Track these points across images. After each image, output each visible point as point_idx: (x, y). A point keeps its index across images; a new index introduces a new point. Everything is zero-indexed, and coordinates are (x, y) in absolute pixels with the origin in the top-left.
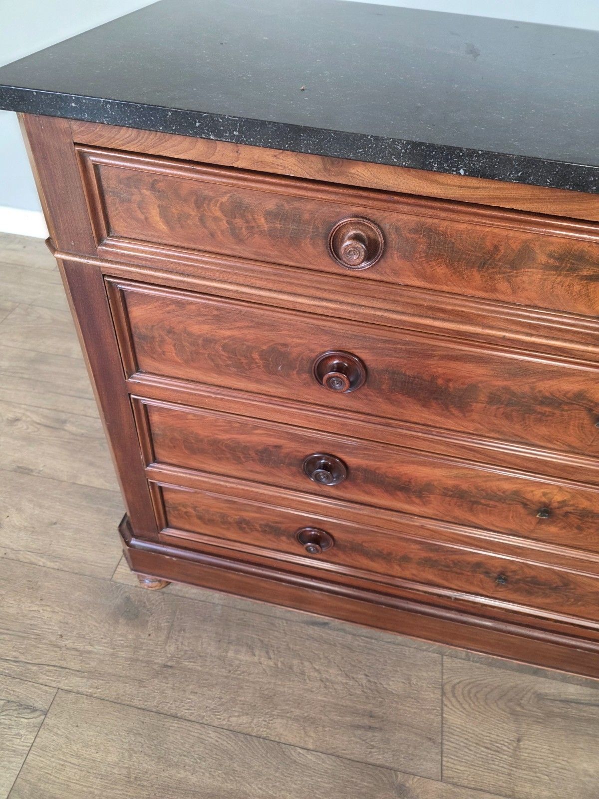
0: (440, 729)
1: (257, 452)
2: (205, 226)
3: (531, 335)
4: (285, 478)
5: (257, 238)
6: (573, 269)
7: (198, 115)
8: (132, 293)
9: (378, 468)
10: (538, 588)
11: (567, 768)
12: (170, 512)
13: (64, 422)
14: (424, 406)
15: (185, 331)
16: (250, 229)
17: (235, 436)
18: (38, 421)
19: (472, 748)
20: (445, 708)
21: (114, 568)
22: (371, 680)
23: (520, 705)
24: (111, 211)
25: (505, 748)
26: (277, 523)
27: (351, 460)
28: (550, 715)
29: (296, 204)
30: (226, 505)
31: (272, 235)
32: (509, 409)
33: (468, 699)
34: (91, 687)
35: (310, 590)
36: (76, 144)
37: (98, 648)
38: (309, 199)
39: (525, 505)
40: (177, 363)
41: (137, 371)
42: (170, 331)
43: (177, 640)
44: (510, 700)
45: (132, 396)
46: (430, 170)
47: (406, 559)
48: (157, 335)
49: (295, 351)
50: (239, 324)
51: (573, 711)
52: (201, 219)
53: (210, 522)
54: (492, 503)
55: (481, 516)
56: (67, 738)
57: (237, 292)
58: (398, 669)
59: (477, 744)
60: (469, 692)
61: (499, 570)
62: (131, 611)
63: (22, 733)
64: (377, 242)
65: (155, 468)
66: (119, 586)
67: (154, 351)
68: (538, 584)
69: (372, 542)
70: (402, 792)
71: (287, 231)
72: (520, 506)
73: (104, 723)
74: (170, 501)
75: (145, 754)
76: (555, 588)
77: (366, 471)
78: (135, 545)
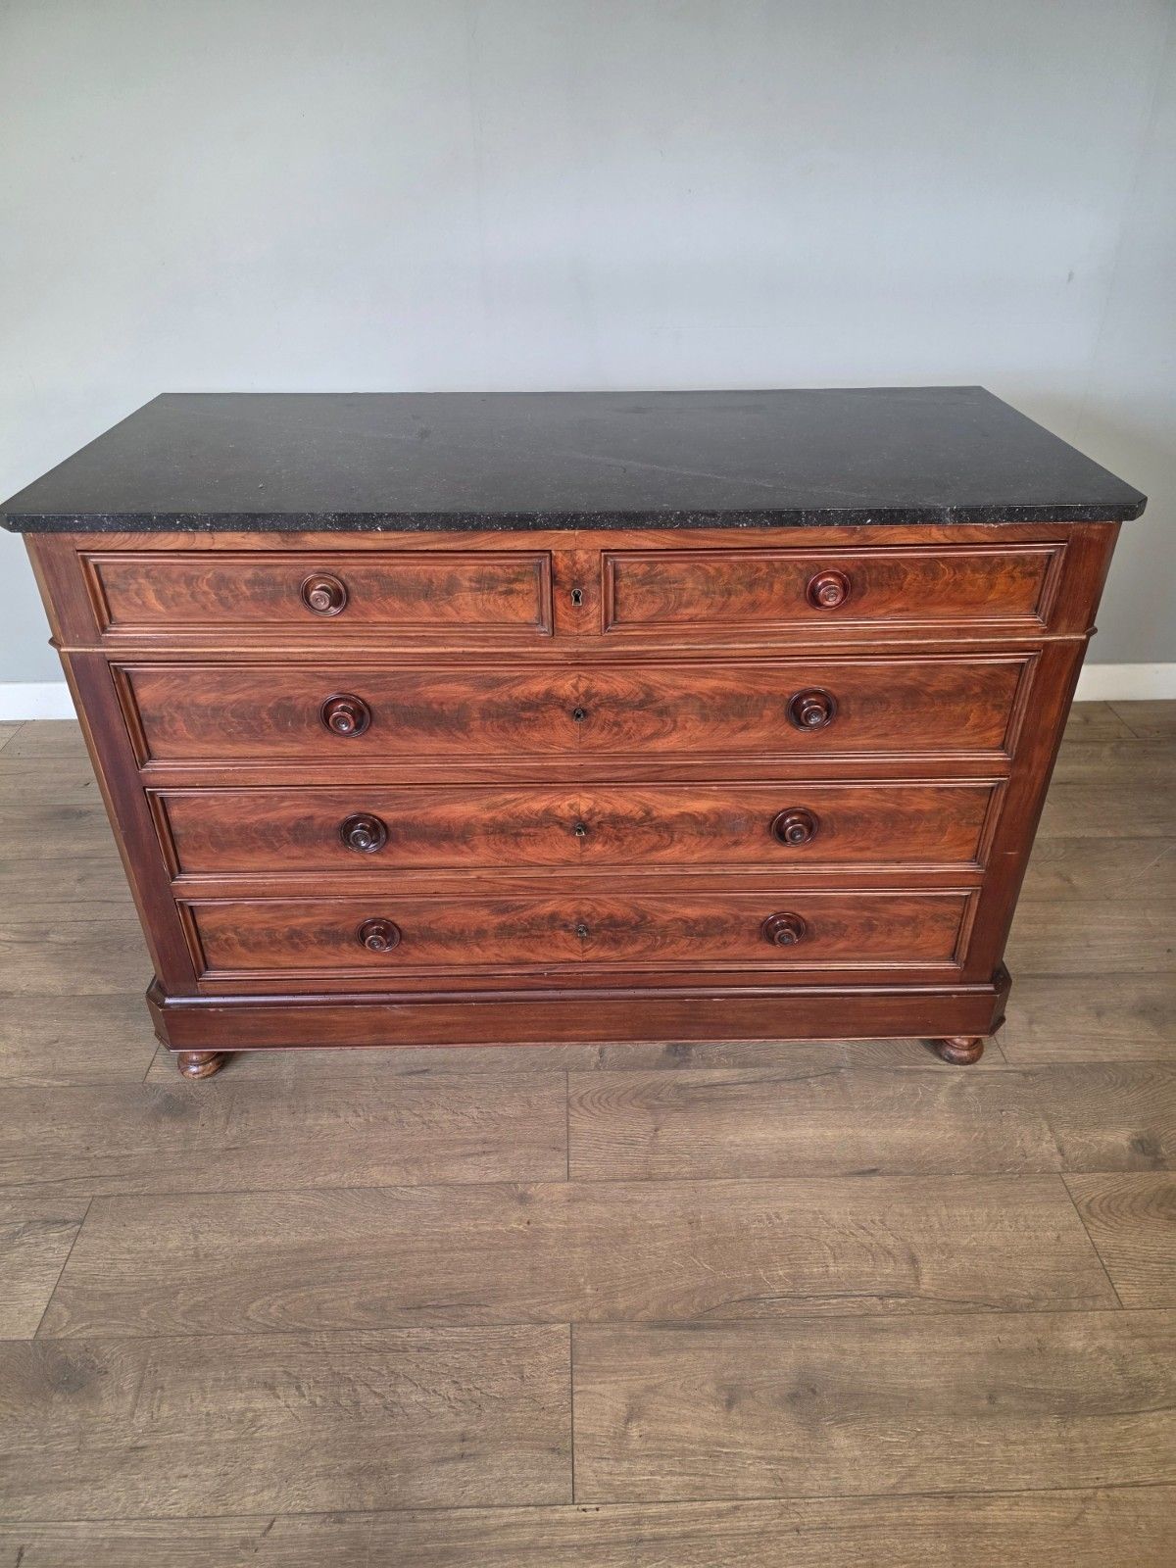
0: (566, 1138)
1: (289, 830)
2: (196, 601)
3: (483, 647)
4: (326, 856)
5: (242, 603)
6: (491, 588)
7: (177, 516)
8: (138, 673)
9: (415, 818)
10: (622, 931)
11: (710, 1143)
12: (207, 945)
14: (431, 735)
15: (193, 704)
16: (235, 597)
17: (262, 816)
19: (602, 1147)
20: (571, 1118)
21: (146, 1072)
22: (484, 1110)
23: (657, 1099)
24: (112, 602)
25: (640, 1140)
26: (332, 924)
27: (388, 816)
28: (694, 1100)
29: (269, 571)
30: (271, 915)
31: (254, 598)
32: (501, 721)
33: (597, 1105)
34: (136, 1187)
35: (388, 1007)
36: (78, 551)
38: (278, 565)
39: (561, 824)
40: (190, 740)
41: (150, 759)
42: (179, 707)
43: (239, 1123)
44: (647, 1097)
45: (148, 789)
46: (357, 530)
47: (481, 933)
48: (165, 714)
49: (300, 703)
50: (242, 686)
51: (720, 1093)
52: (193, 595)
53: (255, 947)
54: (531, 830)
55: (529, 849)
56: (112, 1238)
57: (233, 653)
58: (515, 1094)
59: (608, 1142)
60: (600, 1098)
61: (574, 918)
62: (177, 1107)
63: (54, 1246)
64: (339, 590)
65: (183, 880)
66: (155, 1088)
67: (164, 732)
68: (618, 926)
69: (439, 919)
70: (523, 1199)
71: (267, 592)
72: (556, 827)
73: (158, 1215)
74: (204, 928)
75: (214, 1231)
76: (636, 927)
77: (405, 824)
78: (169, 1005)
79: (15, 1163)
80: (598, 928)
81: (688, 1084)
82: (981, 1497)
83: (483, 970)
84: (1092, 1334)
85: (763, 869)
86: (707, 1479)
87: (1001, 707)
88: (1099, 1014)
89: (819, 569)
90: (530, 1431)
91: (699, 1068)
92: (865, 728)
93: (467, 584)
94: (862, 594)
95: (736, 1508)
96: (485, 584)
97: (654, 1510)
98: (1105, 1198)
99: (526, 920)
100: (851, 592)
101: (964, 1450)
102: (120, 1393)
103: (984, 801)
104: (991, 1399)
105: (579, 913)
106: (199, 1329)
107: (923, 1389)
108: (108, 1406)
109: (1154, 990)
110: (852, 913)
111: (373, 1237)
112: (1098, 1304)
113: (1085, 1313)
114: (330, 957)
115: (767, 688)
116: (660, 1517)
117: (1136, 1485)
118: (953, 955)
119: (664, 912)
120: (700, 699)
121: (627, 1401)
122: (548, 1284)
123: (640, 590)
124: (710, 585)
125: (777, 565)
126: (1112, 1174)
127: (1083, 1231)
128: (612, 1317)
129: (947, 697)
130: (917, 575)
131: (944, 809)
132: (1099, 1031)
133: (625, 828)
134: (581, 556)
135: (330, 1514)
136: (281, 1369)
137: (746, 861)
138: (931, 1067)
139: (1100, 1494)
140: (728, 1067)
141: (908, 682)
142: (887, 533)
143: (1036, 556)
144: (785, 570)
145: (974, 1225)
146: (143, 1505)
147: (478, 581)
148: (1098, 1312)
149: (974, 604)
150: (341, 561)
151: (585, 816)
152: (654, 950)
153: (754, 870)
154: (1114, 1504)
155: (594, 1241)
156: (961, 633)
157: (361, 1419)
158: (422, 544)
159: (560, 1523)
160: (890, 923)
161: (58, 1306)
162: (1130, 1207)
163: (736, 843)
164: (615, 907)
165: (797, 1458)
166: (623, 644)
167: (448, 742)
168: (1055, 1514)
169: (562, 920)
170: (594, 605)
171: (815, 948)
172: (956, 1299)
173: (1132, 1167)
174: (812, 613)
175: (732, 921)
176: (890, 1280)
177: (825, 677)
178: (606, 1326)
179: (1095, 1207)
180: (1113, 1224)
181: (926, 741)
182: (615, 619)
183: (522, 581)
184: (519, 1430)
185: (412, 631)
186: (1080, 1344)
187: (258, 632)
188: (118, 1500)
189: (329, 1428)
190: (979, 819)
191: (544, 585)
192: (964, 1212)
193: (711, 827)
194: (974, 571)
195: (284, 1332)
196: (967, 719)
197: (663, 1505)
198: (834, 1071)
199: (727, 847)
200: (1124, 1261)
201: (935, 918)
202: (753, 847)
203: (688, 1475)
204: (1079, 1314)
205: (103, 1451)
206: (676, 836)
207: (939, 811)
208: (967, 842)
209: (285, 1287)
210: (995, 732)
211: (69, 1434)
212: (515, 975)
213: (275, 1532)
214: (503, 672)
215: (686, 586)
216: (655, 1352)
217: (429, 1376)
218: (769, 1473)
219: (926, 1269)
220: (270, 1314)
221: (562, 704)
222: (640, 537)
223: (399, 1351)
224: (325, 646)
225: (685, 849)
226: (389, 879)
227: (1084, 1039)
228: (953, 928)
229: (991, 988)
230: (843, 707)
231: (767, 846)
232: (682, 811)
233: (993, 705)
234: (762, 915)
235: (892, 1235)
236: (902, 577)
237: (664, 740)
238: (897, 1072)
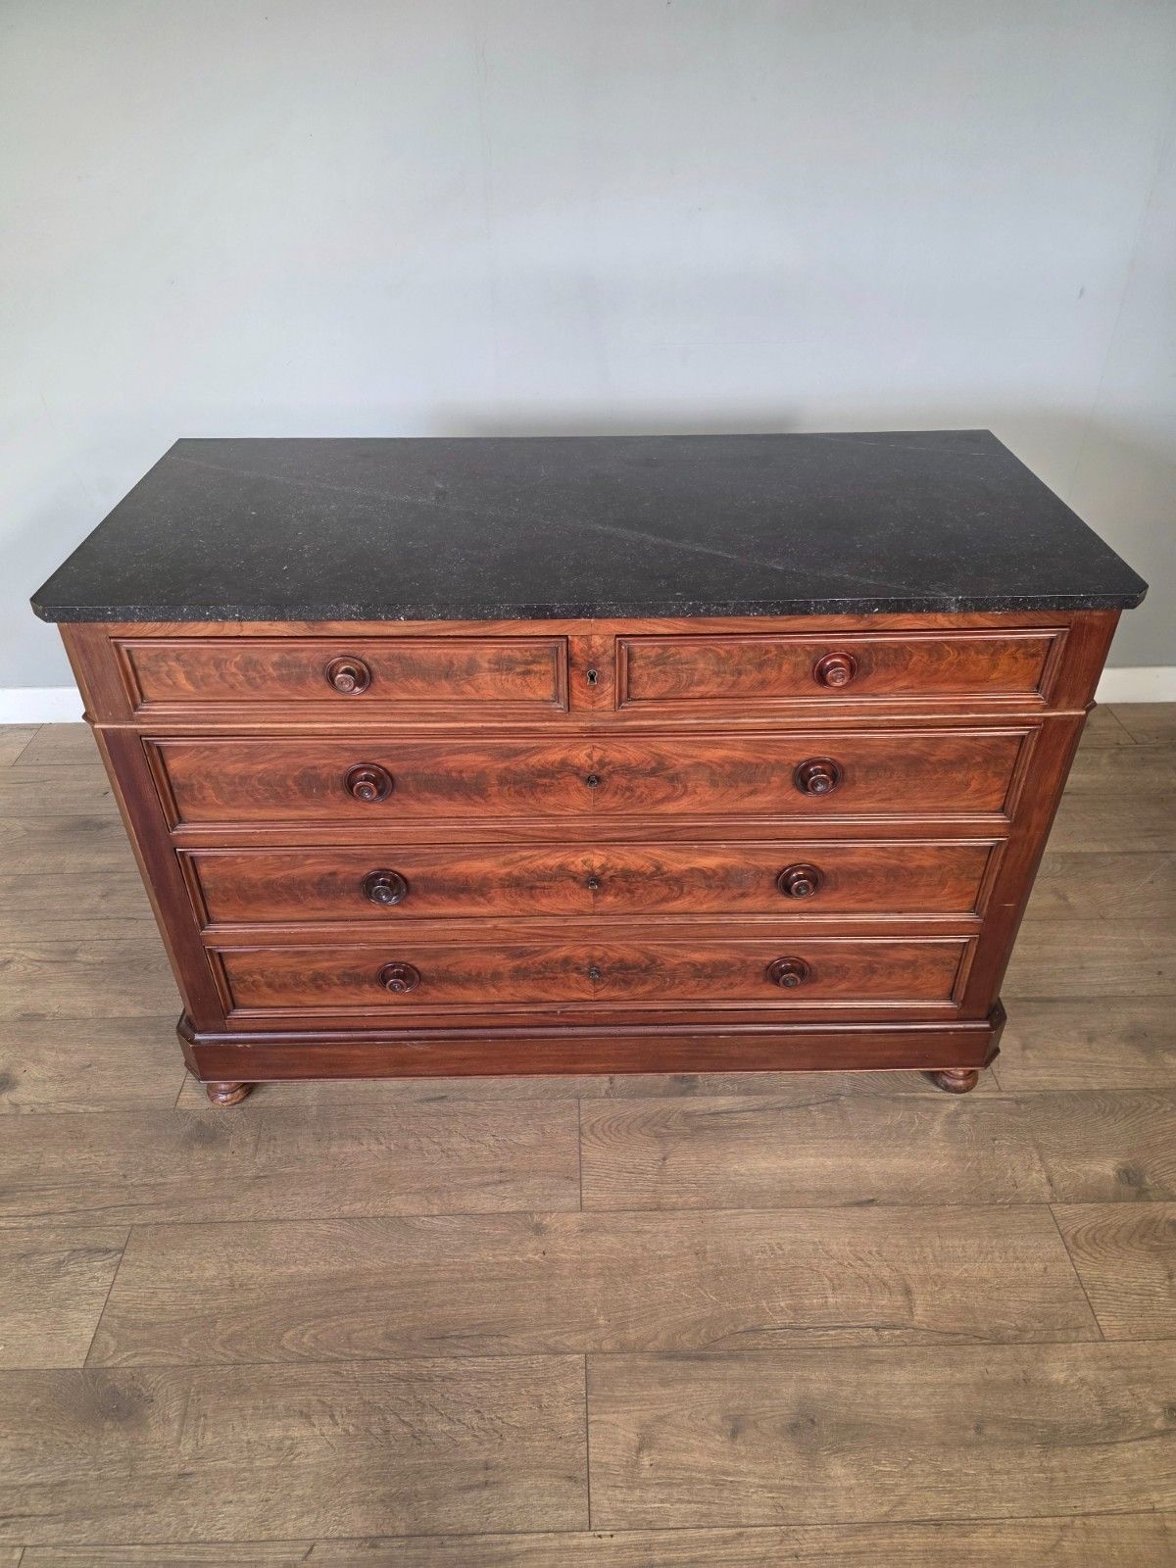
0: (578, 1167)
1: (313, 885)
2: (225, 681)
3: (502, 722)
4: (348, 908)
5: (269, 683)
6: (509, 669)
8: (168, 747)
9: (434, 873)
10: (633, 974)
11: (716, 1172)
12: (235, 986)
13: (75, 952)
14: (450, 799)
15: (221, 773)
16: (262, 677)
17: (286, 872)
18: (38, 959)
19: (613, 1176)
20: (583, 1147)
21: (176, 1097)
22: (500, 1138)
23: (665, 1127)
24: (144, 683)
25: (649, 1169)
26: (354, 968)
27: (408, 872)
28: (699, 1129)
29: (295, 654)
30: (295, 960)
31: (281, 679)
32: (517, 787)
33: (608, 1133)
34: (171, 1215)
35: (407, 1043)
36: (111, 638)
37: (172, 1178)
38: (302, 650)
39: (574, 879)
40: (218, 806)
41: (180, 823)
42: (208, 776)
43: (268, 1150)
44: (655, 1125)
45: (178, 850)
46: (381, 619)
47: (496, 976)
48: (194, 782)
49: (324, 773)
50: (268, 757)
51: (724, 1121)
52: (221, 676)
53: (282, 988)
54: (546, 884)
55: (544, 901)
56: (152, 1267)
57: (261, 729)
58: (530, 1122)
59: (618, 1171)
60: (610, 1126)
61: (587, 962)
62: (206, 1134)
63: (98, 1275)
64: (363, 672)
65: (211, 930)
66: (186, 1114)
67: (194, 798)
68: (630, 969)
69: (457, 963)
70: (539, 1229)
71: (293, 675)
72: (570, 881)
73: (194, 1245)
74: (233, 971)
75: (248, 1261)
76: (646, 970)
77: (423, 879)
78: (199, 1042)
79: (56, 1191)
80: (610, 971)
81: (696, 1111)
82: (965, 1525)
83: (498, 1008)
84: (1074, 1366)
85: (769, 919)
86: (714, 1507)
87: (1002, 774)
88: (1090, 1040)
89: (828, 651)
90: (548, 1460)
91: (706, 1095)
92: (870, 793)
93: (486, 665)
94: (868, 674)
95: (740, 1534)
96: (502, 665)
97: (664, 1537)
98: (1090, 1229)
99: (540, 963)
100: (858, 671)
101: (953, 1479)
102: (167, 1421)
103: (984, 858)
104: (979, 1429)
105: (592, 957)
106: (237, 1358)
107: (914, 1420)
108: (156, 1434)
109: (1143, 1014)
110: (855, 957)
111: (397, 1266)
112: (1081, 1336)
113: (1067, 1345)
114: (354, 997)
115: (775, 757)
116: (670, 1543)
117: (1110, 1513)
118: (951, 994)
119: (674, 956)
120: (711, 767)
121: (638, 1431)
122: (563, 1315)
123: (652, 671)
124: (721, 666)
125: (786, 648)
126: (1098, 1205)
127: (1069, 1263)
128: (623, 1348)
129: (949, 765)
130: (923, 657)
131: (945, 866)
132: (1090, 1057)
133: (636, 882)
134: (597, 641)
135: (365, 1539)
136: (317, 1398)
137: (753, 910)
138: (927, 1095)
139: (1078, 1522)
140: (733, 1093)
141: (912, 753)
142: (895, 620)
143: (1039, 640)
144: (794, 653)
145: (965, 1257)
146: (192, 1529)
147: (497, 663)
148: (1080, 1344)
149: (977, 682)
150: (364, 646)
151: (598, 871)
152: (663, 991)
153: (760, 919)
154: (1089, 1532)
155: (607, 1272)
156: (964, 709)
157: (391, 1447)
158: (444, 630)
159: (578, 1548)
160: (891, 966)
161: (105, 1336)
162: (1114, 1238)
163: (743, 895)
164: (624, 951)
165: (796, 1487)
166: (636, 719)
167: (468, 805)
168: (1035, 1541)
169: (574, 964)
170: (609, 685)
171: (817, 989)
172: (946, 1330)
173: (1118, 1198)
174: (819, 690)
175: (739, 965)
176: (886, 1311)
177: (832, 748)
178: (619, 1356)
179: (1081, 1238)
180: (1098, 1255)
181: (931, 805)
182: (629, 696)
183: (540, 663)
184: (538, 1459)
185: (435, 708)
186: (1063, 1375)
187: (284, 709)
188: (169, 1525)
189: (361, 1456)
190: (978, 875)
191: (560, 666)
192: (956, 1242)
193: (720, 881)
194: (978, 653)
195: (317, 1361)
196: (968, 785)
197: (672, 1532)
198: (835, 1098)
199: (734, 898)
200: (1107, 1292)
201: (934, 962)
202: (760, 899)
203: (695, 1503)
204: (1063, 1346)
205: (154, 1477)
206: (685, 889)
207: (940, 867)
208: (967, 894)
209: (317, 1317)
210: (996, 797)
211: (120, 1461)
212: (529, 1012)
213: (315, 1556)
214: (520, 743)
215: (697, 667)
216: (664, 1383)
217: (453, 1406)
218: (770, 1501)
219: (920, 1301)
220: (303, 1343)
221: (577, 771)
222: (654, 623)
223: (426, 1381)
224: (350, 722)
225: (694, 900)
226: (409, 928)
227: (1075, 1066)
228: (951, 971)
229: (987, 1026)
230: (849, 774)
231: (773, 898)
232: (692, 866)
233: (994, 773)
234: (767, 959)
235: (888, 1266)
236: (908, 658)
237: (675, 804)
238: (895, 1099)
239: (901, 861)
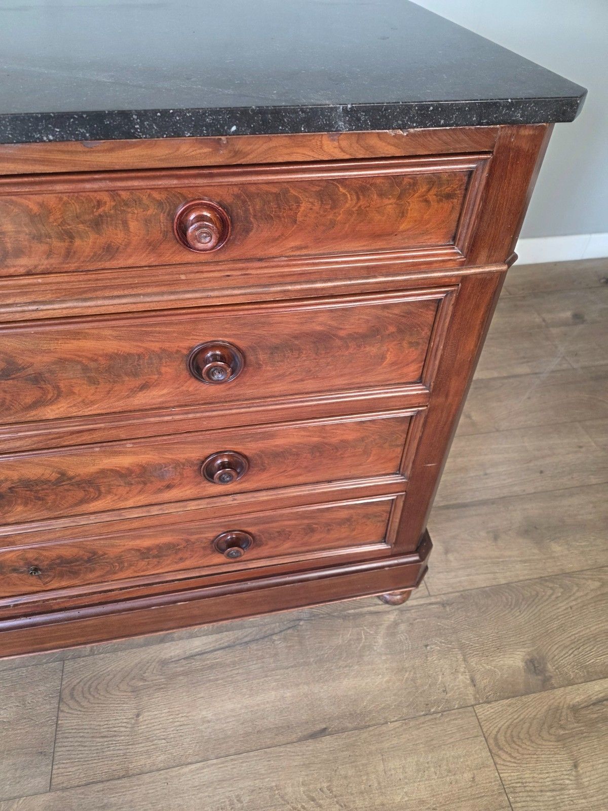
0: (53, 739)
10: (77, 565)
11: (185, 723)
19: (86, 744)
20: (61, 714)
23: (142, 679)
25: (123, 729)
28: (175, 675)
33: (87, 695)
44: (133, 679)
51: (197, 664)
59: (93, 737)
60: (90, 687)
61: (22, 563)
68: (72, 562)
76: (89, 560)
80: (51, 567)
85: (203, 504)
87: (418, 344)
88: (496, 538)
89: (184, 199)
92: (279, 376)
94: (247, 231)
98: (508, 727)
100: (233, 228)
103: (404, 427)
105: (25, 559)
109: (534, 509)
110: (294, 522)
115: (158, 345)
118: (385, 538)
119: (113, 546)
120: (79, 362)
124: (40, 226)
125: (124, 195)
126: (513, 700)
127: (492, 767)
129: (361, 339)
130: (312, 203)
131: (367, 437)
132: (497, 553)
133: (43, 489)
137: (183, 499)
138: (372, 609)
141: (319, 328)
142: (265, 146)
143: (454, 173)
144: (138, 202)
145: (405, 778)
152: (115, 573)
160: (328, 525)
162: (528, 732)
163: (169, 487)
164: (60, 550)
169: (9, 566)
171: (265, 551)
173: (528, 690)
174: (184, 256)
175: (183, 544)
177: (224, 328)
179: (501, 738)
180: (515, 755)
181: (344, 382)
190: (401, 441)
192: (397, 763)
193: (138, 477)
194: (381, 195)
196: (383, 358)
199: (160, 491)
200: (525, 794)
201: (367, 516)
202: (188, 488)
206: (103, 489)
207: (363, 439)
208: (391, 460)
210: (413, 367)
225: (116, 498)
227: (485, 564)
228: (383, 521)
229: (417, 558)
230: (251, 358)
231: (202, 485)
232: (101, 467)
233: (410, 343)
234: (211, 535)
235: (337, 802)
236: (294, 206)
237: (54, 407)
238: (345, 617)
239: (324, 438)
